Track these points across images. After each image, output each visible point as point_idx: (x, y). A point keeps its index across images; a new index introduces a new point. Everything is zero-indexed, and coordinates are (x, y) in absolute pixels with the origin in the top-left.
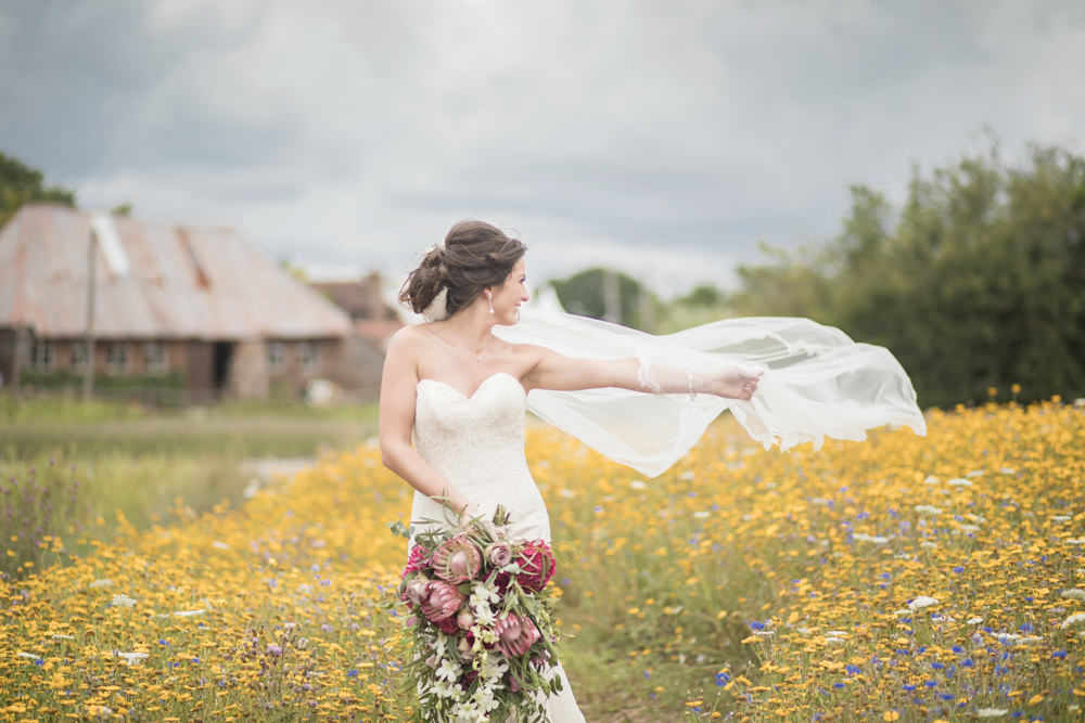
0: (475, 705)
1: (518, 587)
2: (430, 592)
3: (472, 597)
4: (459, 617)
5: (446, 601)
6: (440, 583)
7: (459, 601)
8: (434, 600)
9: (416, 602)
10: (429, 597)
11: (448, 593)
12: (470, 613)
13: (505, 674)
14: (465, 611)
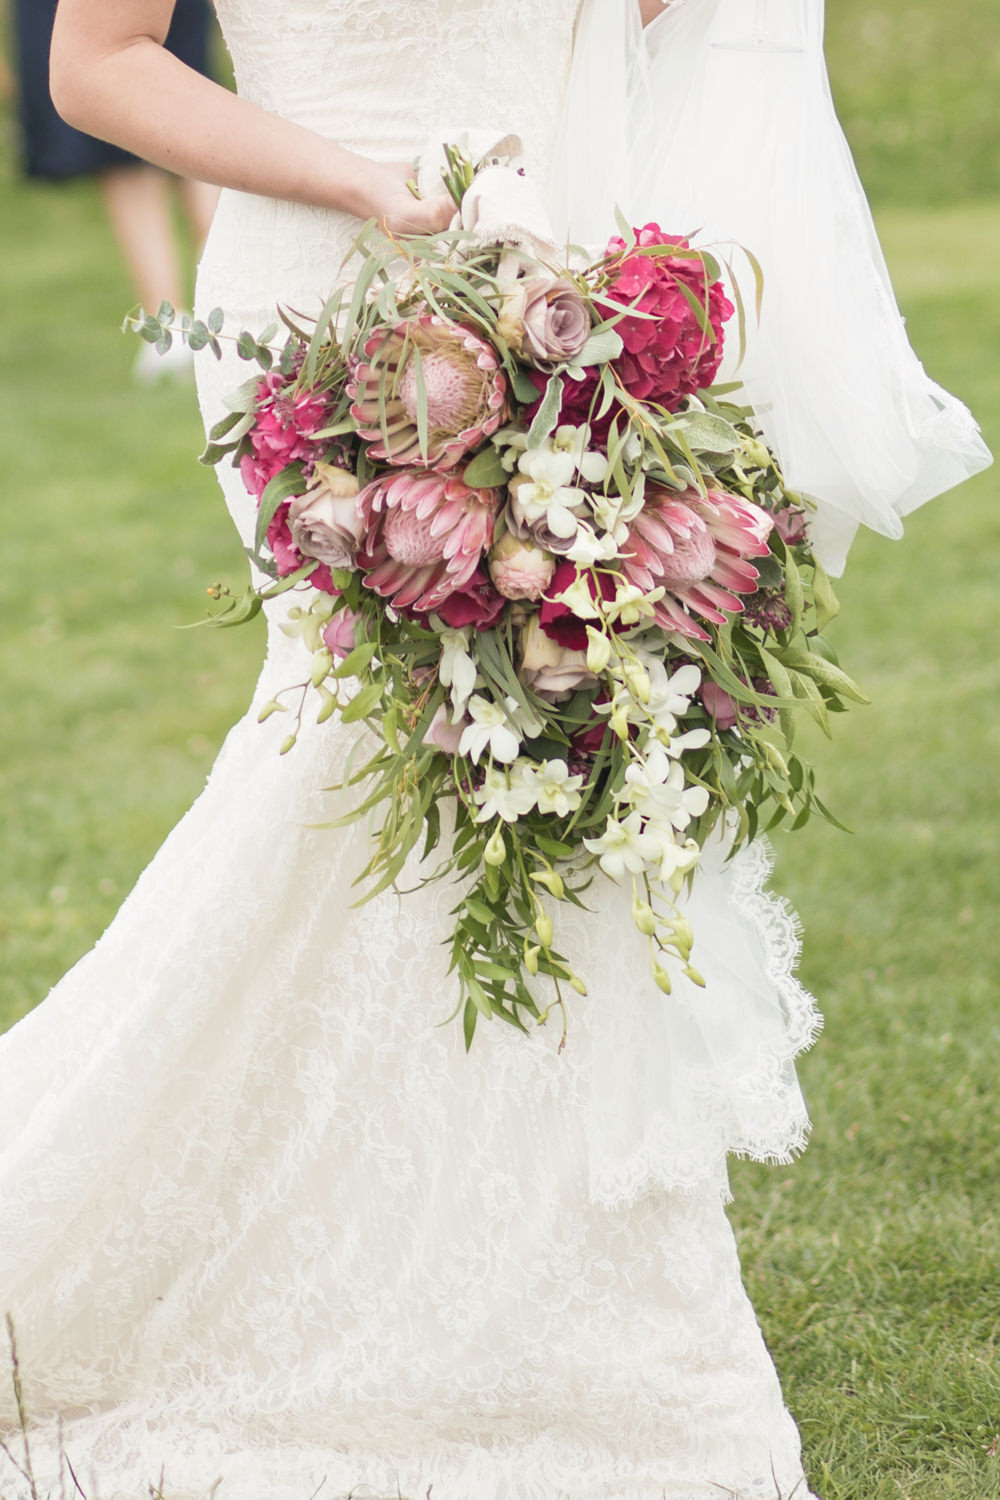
0: (634, 819)
1: (633, 405)
2: (378, 522)
3: (522, 493)
4: (498, 568)
5: (445, 536)
6: (405, 478)
7: (483, 517)
8: (402, 545)
9: (340, 563)
10: (380, 540)
11: (442, 505)
12: (529, 542)
13: (696, 699)
14: (508, 542)
